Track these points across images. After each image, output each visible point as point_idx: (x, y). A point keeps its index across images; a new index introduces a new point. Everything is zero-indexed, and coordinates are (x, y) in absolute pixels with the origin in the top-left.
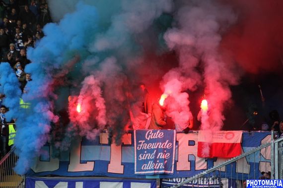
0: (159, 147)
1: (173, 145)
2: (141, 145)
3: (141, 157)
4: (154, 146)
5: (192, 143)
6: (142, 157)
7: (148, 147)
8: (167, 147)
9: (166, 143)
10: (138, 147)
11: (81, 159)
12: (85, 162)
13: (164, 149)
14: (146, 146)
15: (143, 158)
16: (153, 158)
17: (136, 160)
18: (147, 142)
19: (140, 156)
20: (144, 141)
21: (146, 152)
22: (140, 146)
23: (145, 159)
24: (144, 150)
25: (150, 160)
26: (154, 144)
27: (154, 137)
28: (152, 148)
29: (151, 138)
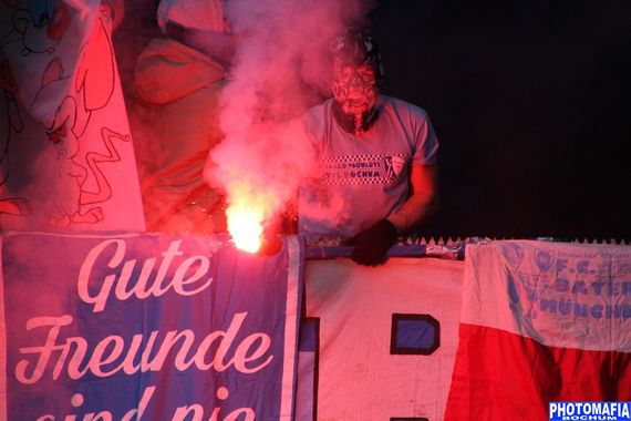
0: (180, 365)
1: (277, 349)
2: (46, 351)
4: (138, 355)
5: (414, 335)
7: (95, 366)
8: (239, 361)
9: (229, 336)
10: (21, 367)
13: (217, 379)
18: (90, 325)
20: (67, 320)
21: (78, 400)
24: (69, 385)
26: (138, 339)
27: (139, 291)
28: (128, 368)
29: (122, 295)
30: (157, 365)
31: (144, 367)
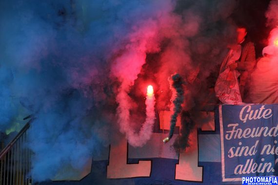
0: (265, 135)
2: (232, 132)
3: (232, 153)
4: (255, 133)
6: (234, 153)
7: (244, 135)
9: (277, 128)
10: (227, 135)
11: (129, 157)
12: (136, 161)
13: (274, 138)
14: (241, 134)
15: (236, 155)
16: (254, 154)
17: (223, 157)
18: (243, 126)
19: (231, 150)
20: (237, 125)
21: (240, 144)
22: (229, 134)
23: (240, 155)
24: (238, 140)
25: (249, 157)
26: (254, 129)
27: (254, 117)
28: (252, 136)
29: (250, 119)
30: (259, 135)
31: (256, 136)
